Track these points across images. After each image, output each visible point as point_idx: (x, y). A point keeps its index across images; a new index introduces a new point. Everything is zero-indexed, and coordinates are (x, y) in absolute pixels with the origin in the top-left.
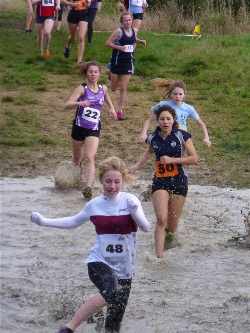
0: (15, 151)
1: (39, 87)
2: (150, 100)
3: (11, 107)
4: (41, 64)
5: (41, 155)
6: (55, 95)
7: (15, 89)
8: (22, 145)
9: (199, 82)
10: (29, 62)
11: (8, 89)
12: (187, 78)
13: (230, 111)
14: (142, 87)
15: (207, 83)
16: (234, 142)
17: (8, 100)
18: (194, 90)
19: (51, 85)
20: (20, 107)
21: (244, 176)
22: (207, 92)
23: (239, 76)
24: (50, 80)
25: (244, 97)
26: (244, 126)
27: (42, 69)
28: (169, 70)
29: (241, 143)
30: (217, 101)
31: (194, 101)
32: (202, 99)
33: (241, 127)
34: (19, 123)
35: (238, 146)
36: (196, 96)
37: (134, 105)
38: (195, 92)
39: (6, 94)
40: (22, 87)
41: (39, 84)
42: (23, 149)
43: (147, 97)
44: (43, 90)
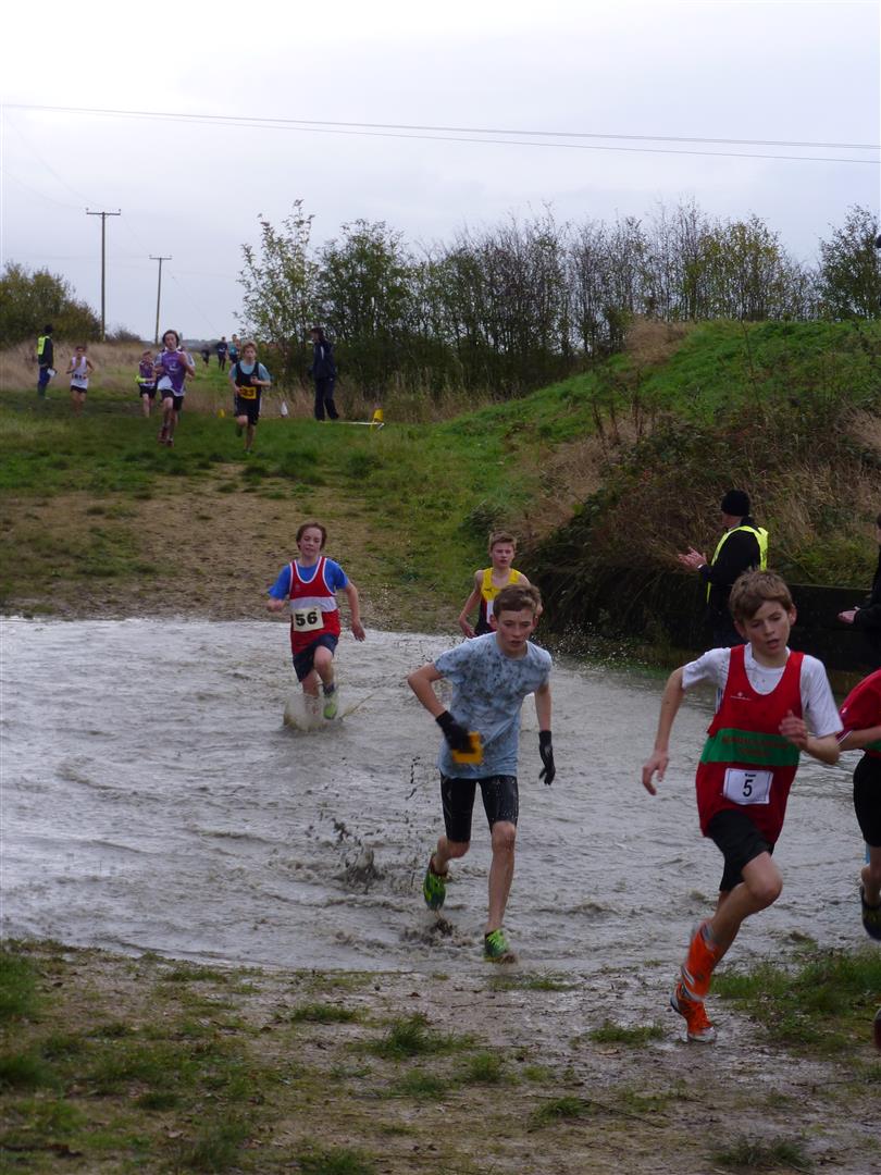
0: (100, 583)
1: (140, 493)
2: (298, 511)
3: (100, 521)
4: (147, 463)
5: (136, 588)
6: (163, 504)
7: (106, 496)
8: (111, 574)
9: (369, 486)
10: (131, 458)
11: (97, 497)
12: (352, 481)
13: (408, 526)
14: (288, 493)
15: (380, 487)
16: (411, 570)
17: (97, 511)
18: (360, 497)
19: (158, 491)
20: (113, 522)
21: (421, 617)
22: (378, 500)
23: (425, 479)
24: (158, 484)
25: (429, 507)
26: (428, 547)
27: (148, 469)
28: (327, 470)
29: (421, 571)
30: (391, 513)
31: (360, 513)
32: (372, 510)
33: (422, 549)
34: (109, 544)
35: (416, 575)
36: (363, 506)
37: (276, 518)
38: (363, 500)
39: (93, 503)
40: (118, 494)
41: (142, 489)
42: (112, 580)
43: (294, 507)
44: (147, 498)
